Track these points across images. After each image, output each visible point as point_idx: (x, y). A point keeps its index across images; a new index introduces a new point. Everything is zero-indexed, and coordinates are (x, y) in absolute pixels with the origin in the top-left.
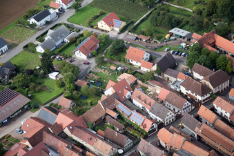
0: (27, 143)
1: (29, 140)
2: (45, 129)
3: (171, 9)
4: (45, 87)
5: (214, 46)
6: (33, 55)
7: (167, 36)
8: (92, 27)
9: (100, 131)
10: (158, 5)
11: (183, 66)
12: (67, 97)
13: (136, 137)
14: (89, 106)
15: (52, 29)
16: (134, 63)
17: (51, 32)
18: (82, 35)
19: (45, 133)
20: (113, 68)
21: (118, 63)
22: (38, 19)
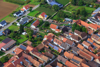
0: (17, 56)
1: (18, 55)
2: (23, 52)
3: (64, 12)
4: (21, 37)
5: (81, 24)
6: (16, 26)
7: (64, 21)
8: (36, 17)
9: (43, 53)
10: (60, 10)
11: (70, 31)
12: (30, 41)
13: (56, 55)
14: (38, 44)
15: (22, 17)
16: (53, 29)
17: (22, 18)
18: (33, 20)
19: (23, 53)
20: (45, 31)
21: (47, 30)
22: (17, 14)
